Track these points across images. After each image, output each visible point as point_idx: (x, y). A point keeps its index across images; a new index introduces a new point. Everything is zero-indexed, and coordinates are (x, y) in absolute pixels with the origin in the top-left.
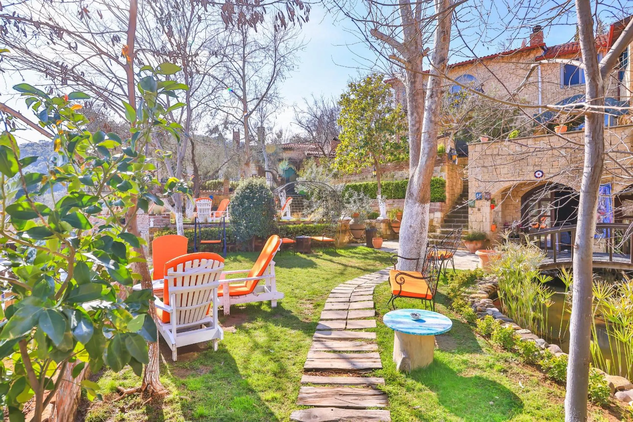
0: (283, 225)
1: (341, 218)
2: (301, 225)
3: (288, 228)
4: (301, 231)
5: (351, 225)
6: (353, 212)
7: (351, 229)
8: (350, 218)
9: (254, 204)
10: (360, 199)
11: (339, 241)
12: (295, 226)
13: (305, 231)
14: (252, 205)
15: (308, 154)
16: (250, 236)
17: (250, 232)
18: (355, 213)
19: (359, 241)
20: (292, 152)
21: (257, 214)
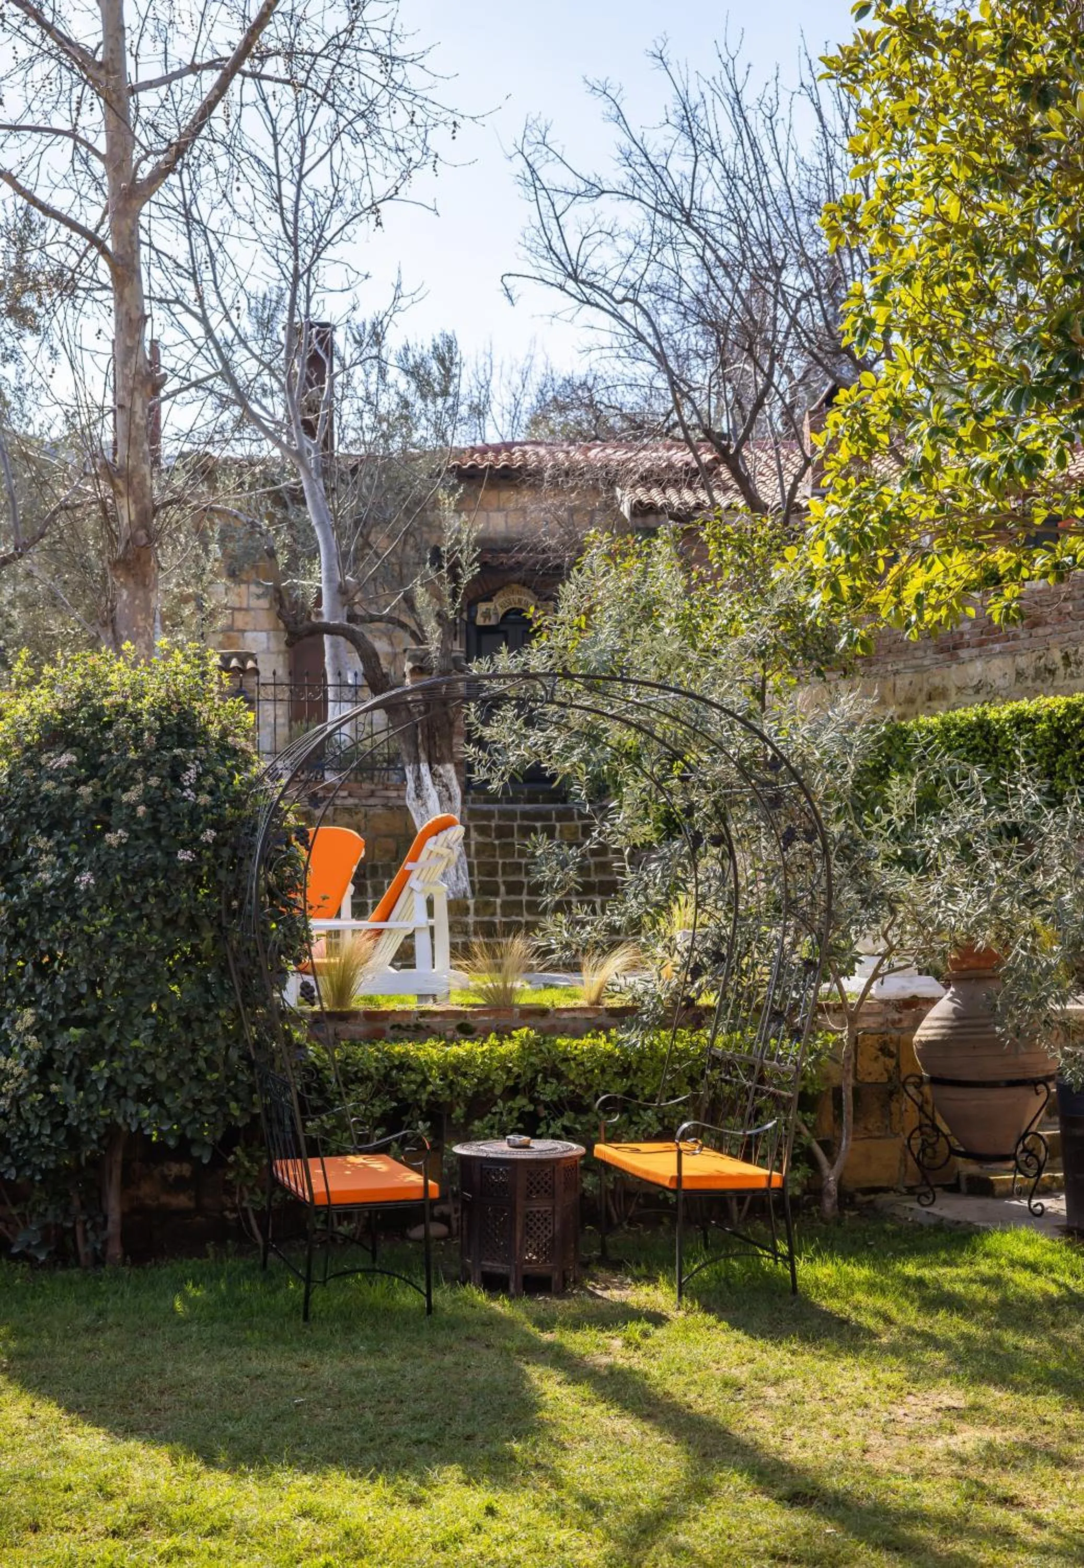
0: (374, 1037)
1: (854, 985)
2: (510, 1047)
3: (404, 1065)
4: (512, 1092)
5: (929, 1045)
6: (942, 942)
7: (935, 1081)
8: (926, 986)
9: (102, 871)
10: (1013, 831)
11: (831, 1177)
12: (463, 1049)
13: (548, 1091)
14: (86, 879)
15: (642, 510)
16: (74, 1138)
17: (73, 1099)
18: (966, 949)
19: (1004, 1176)
20: (526, 498)
21: (130, 957)
